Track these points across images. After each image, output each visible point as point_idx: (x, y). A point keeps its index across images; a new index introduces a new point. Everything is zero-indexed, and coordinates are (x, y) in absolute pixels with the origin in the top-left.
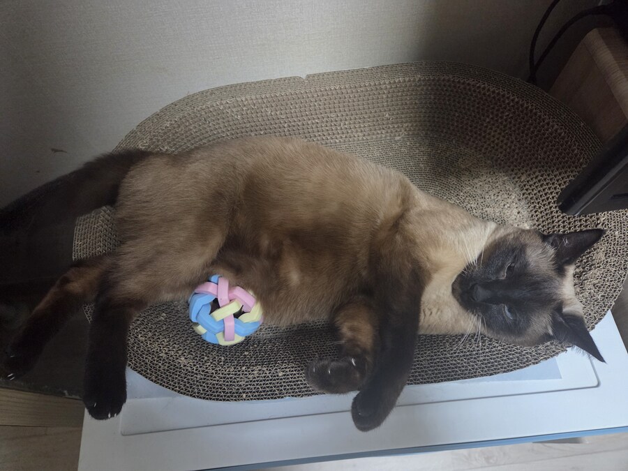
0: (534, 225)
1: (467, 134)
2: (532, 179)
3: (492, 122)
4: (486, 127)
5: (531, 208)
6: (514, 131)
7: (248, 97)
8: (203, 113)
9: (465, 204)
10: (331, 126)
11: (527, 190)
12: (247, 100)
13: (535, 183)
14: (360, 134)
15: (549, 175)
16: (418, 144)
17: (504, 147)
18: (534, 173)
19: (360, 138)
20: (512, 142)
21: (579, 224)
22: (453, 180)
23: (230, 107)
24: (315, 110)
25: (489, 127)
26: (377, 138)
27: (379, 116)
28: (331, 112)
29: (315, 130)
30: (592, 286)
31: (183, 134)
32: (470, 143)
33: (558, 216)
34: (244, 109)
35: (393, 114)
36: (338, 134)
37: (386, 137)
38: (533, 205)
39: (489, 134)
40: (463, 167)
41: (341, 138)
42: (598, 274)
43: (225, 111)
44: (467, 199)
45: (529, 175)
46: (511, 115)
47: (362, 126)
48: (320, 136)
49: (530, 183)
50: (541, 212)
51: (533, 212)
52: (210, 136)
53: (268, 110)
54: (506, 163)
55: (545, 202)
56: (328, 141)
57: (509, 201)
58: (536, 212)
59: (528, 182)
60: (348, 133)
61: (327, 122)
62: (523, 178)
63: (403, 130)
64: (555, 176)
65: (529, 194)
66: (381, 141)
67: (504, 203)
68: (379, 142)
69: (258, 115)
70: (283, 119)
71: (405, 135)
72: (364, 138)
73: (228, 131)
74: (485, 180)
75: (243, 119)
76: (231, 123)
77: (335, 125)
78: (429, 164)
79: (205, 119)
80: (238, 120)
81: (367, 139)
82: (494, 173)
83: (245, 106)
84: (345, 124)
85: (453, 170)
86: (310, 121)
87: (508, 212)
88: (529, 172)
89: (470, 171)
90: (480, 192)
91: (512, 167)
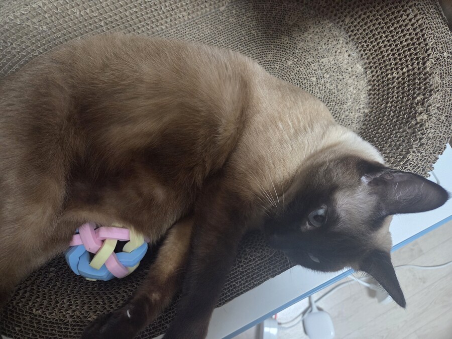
0: (365, 64)
2: (355, 19)
5: (359, 49)
9: (303, 60)
10: (152, 12)
11: (352, 31)
12: (44, 4)
13: (359, 23)
14: (184, 13)
15: (371, 12)
16: (243, 10)
18: (357, 13)
19: (186, 19)
21: (409, 53)
22: (286, 39)
23: (28, 19)
26: (202, 14)
29: (136, 21)
30: (436, 111)
33: (387, 51)
34: (47, 16)
36: (162, 19)
37: (210, 11)
38: (360, 45)
40: (291, 23)
41: (166, 22)
42: (439, 97)
43: (24, 25)
44: (303, 55)
45: (352, 16)
47: (184, 4)
48: (143, 26)
49: (355, 24)
50: (370, 50)
52: (20, 59)
53: (75, 10)
54: (328, 9)
55: (372, 40)
56: (154, 30)
57: (339, 46)
58: (364, 51)
59: (352, 23)
60: (171, 15)
61: (146, 8)
62: (347, 21)
64: (377, 11)
65: (355, 35)
66: (207, 15)
67: (335, 49)
68: (205, 17)
69: (67, 20)
70: (96, 16)
71: (229, 3)
72: (190, 17)
73: (39, 47)
74: (313, 32)
75: (50, 29)
76: (39, 37)
77: (156, 10)
78: (260, 28)
79: (4, 41)
80: (45, 31)
81: (193, 18)
82: (319, 22)
83: (46, 12)
84: (166, 7)
85: (283, 29)
86: (128, 12)
87: (340, 58)
88: (351, 14)
89: (299, 26)
90: (312, 45)
91: (335, 12)
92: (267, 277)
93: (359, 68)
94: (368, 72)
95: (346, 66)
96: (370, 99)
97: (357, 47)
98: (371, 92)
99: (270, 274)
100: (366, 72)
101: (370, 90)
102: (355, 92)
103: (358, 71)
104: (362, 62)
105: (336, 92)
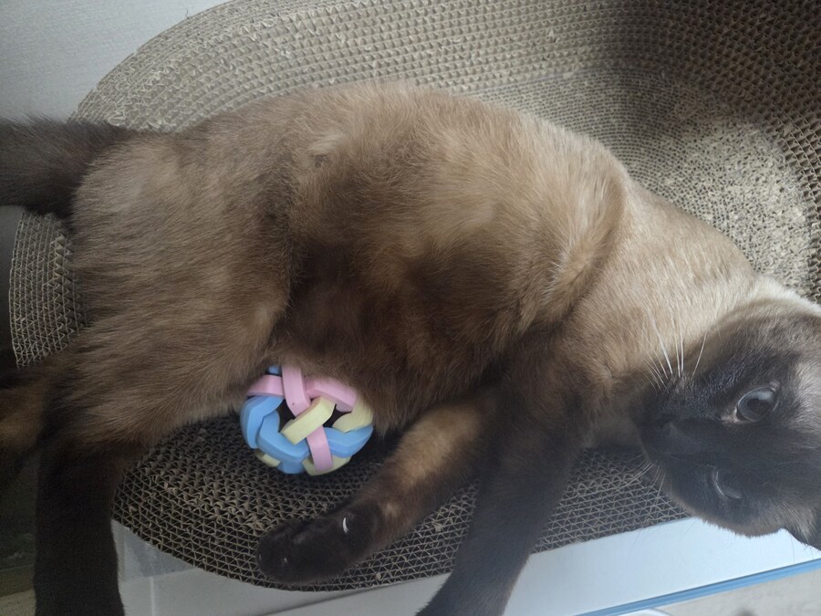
0: (810, 209)
1: (688, 59)
2: (804, 130)
3: (734, 34)
4: (723, 43)
5: (803, 181)
6: (774, 47)
7: (302, 13)
8: (222, 50)
9: (693, 182)
10: (454, 59)
12: (299, 19)
13: (809, 137)
14: (505, 72)
16: (603, 84)
17: (753, 78)
18: (808, 119)
19: (505, 80)
20: (767, 68)
22: (668, 142)
23: (269, 36)
24: (425, 31)
25: (728, 43)
26: (532, 78)
27: (537, 36)
28: (453, 34)
29: (426, 69)
31: (187, 94)
32: (692, 75)
34: (297, 36)
35: (561, 31)
36: (467, 74)
37: (547, 75)
38: (805, 176)
39: (727, 56)
40: (682, 118)
43: (260, 45)
44: (696, 173)
45: (798, 124)
46: (769, 19)
47: (508, 56)
48: (434, 80)
49: (801, 137)
51: (808, 188)
52: (238, 94)
53: (341, 36)
54: (754, 106)
57: (765, 171)
58: (812, 186)
59: (796, 135)
60: (483, 71)
61: (447, 52)
62: (787, 130)
63: (577, 60)
65: (799, 156)
66: (540, 81)
67: (756, 175)
68: (537, 84)
69: (323, 48)
70: (368, 51)
71: (580, 68)
72: (512, 79)
73: (271, 82)
74: (721, 139)
75: (296, 57)
76: (275, 67)
77: (461, 58)
78: (626, 116)
79: (225, 62)
80: (287, 59)
81: (516, 81)
82: (735, 125)
83: (297, 31)
84: (478, 55)
85: (666, 124)
86: (417, 53)
87: (765, 190)
88: (798, 119)
89: (696, 125)
90: (716, 160)
91: (766, 113)
92: (572, 537)
93: (798, 215)
94: (813, 225)
95: (772, 207)
96: (811, 271)
97: (799, 179)
98: (815, 260)
99: (578, 533)
100: (810, 224)
101: (813, 256)
102: (783, 254)
103: (795, 219)
104: (805, 206)
105: (747, 246)
